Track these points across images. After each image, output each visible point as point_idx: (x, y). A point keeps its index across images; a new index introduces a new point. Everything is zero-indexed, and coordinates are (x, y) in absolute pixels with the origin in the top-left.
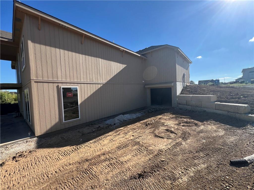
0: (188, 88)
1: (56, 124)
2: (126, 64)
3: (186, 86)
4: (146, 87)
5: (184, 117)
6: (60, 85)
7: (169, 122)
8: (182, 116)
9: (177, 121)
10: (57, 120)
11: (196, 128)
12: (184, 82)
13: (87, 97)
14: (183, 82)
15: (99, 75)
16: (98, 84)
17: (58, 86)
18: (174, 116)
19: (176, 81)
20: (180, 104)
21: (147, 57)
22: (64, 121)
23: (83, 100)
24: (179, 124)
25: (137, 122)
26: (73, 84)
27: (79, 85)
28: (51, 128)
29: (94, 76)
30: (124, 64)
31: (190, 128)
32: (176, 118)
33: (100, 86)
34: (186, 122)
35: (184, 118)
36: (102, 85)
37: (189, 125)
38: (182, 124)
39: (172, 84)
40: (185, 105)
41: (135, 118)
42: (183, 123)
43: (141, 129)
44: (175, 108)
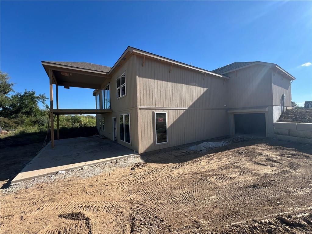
0: (290, 114)
1: (151, 145)
2: (206, 88)
3: (287, 110)
4: (228, 112)
5: (287, 148)
6: (154, 111)
7: (267, 153)
8: (284, 148)
9: (278, 152)
10: (152, 142)
11: (307, 161)
12: (283, 105)
13: (173, 122)
14: (281, 106)
15: (182, 101)
16: (182, 109)
17: (153, 112)
18: (272, 147)
19: (272, 105)
20: (278, 134)
21: (230, 77)
22: (156, 144)
23: (170, 125)
24: (282, 155)
25: (226, 151)
26: (163, 110)
27: (167, 110)
28: (148, 148)
29: (178, 102)
30: (205, 88)
31: (298, 160)
32: (276, 149)
33: (183, 111)
34: (292, 154)
35: (287, 150)
36: (185, 110)
37: (297, 157)
38: (286, 156)
39: (267, 109)
40: (286, 135)
41: (221, 146)
42: (287, 154)
43: (235, 157)
44: (271, 139)
